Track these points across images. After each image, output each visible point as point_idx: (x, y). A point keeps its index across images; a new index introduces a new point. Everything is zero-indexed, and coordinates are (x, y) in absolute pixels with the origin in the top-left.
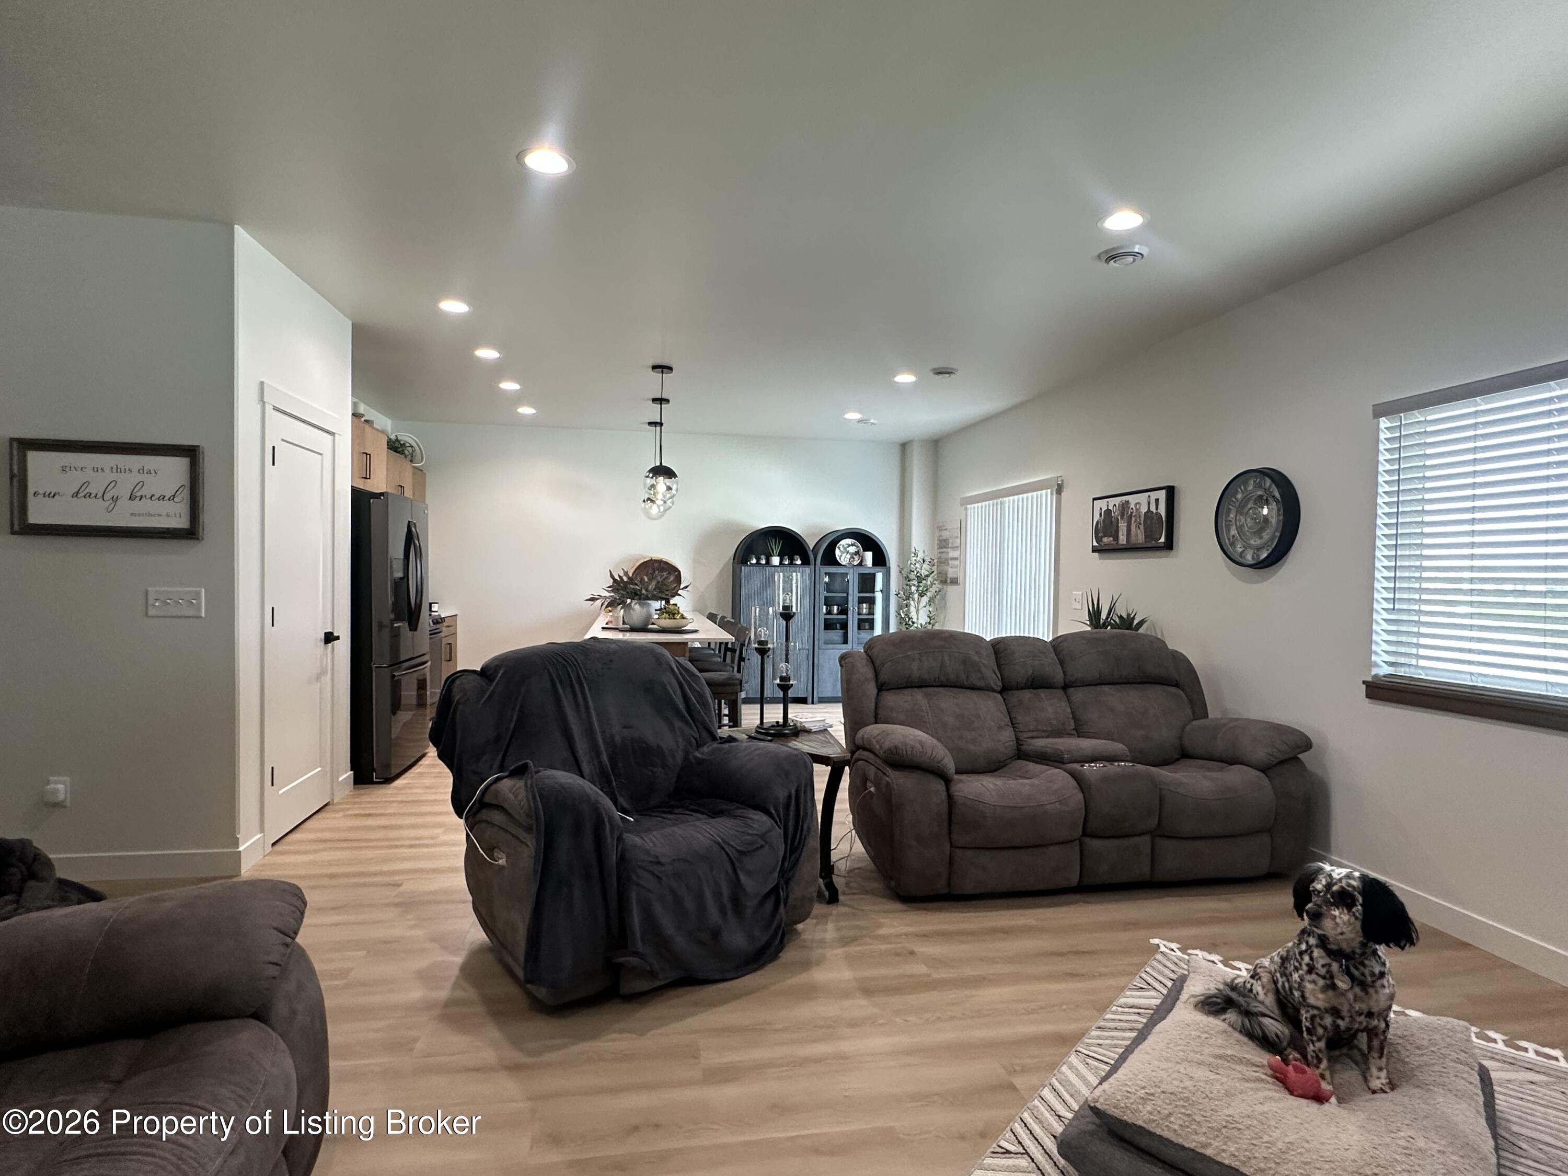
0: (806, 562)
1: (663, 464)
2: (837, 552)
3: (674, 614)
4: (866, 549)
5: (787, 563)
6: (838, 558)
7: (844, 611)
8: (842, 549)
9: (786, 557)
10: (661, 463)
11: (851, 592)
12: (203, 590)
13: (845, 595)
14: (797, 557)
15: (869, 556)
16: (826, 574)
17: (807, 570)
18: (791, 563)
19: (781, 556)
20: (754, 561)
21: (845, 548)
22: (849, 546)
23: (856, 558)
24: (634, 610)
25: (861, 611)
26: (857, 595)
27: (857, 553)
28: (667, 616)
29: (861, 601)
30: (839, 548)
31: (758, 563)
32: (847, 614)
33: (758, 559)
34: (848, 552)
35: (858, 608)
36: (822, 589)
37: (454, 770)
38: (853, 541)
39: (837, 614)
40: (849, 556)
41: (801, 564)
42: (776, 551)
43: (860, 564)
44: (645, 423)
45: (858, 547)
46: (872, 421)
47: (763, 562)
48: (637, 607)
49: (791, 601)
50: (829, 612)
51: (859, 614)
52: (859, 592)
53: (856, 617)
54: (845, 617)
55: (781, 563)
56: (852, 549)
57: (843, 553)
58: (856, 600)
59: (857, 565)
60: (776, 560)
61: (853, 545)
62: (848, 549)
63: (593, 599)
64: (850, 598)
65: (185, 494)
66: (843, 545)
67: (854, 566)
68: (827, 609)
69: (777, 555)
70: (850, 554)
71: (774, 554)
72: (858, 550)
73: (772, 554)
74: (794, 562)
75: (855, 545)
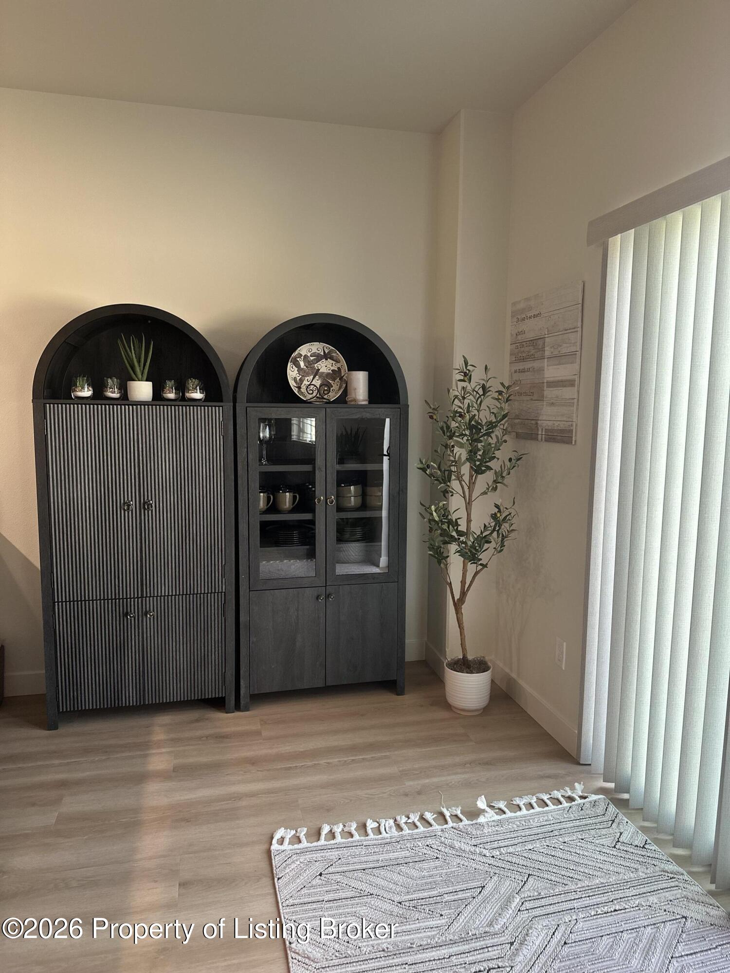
0: (214, 395)
4: (354, 365)
5: (169, 395)
7: (305, 502)
8: (302, 364)
9: (168, 382)
11: (320, 461)
13: (307, 468)
16: (262, 420)
17: (217, 413)
18: (181, 397)
19: (158, 380)
22: (319, 358)
26: (334, 467)
29: (344, 479)
30: (295, 362)
31: (99, 397)
32: (312, 510)
34: (317, 373)
35: (338, 496)
36: (253, 456)
39: (293, 511)
40: (317, 382)
41: (207, 399)
42: (142, 367)
43: (343, 399)
47: (111, 393)
50: (273, 508)
51: (340, 509)
52: (338, 462)
53: (334, 516)
54: (307, 516)
56: (325, 367)
58: (332, 478)
59: (336, 401)
60: (143, 389)
61: (326, 356)
64: (319, 476)
66: (306, 356)
67: (329, 402)
68: (269, 499)
69: (145, 377)
70: (322, 376)
71: (136, 376)
72: (339, 368)
73: (134, 376)
74: (188, 395)
75: (332, 358)
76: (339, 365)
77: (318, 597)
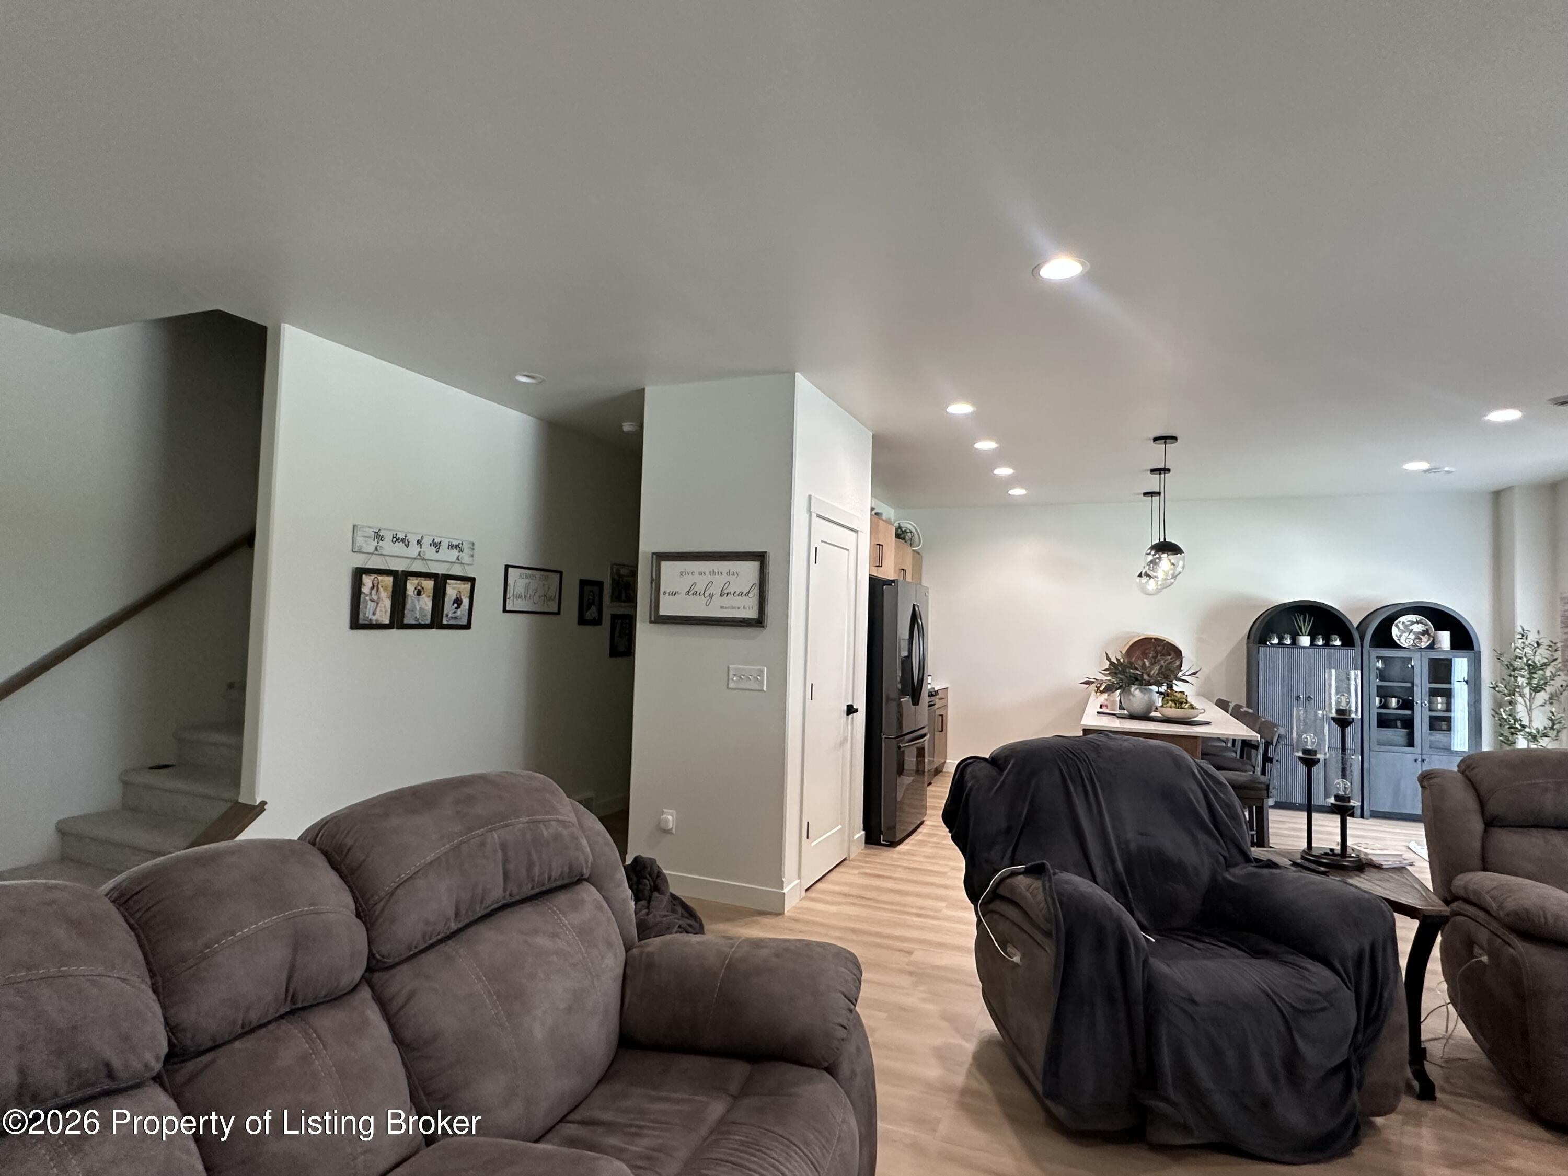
0: (1348, 643)
1: (1167, 540)
2: (1395, 631)
3: (1182, 703)
4: (1438, 628)
5: (1320, 643)
6: (1396, 639)
7: (1407, 704)
8: (1402, 627)
9: (1320, 636)
10: (1165, 539)
11: (1417, 681)
12: (765, 669)
13: (1409, 685)
14: (1334, 637)
15: (1445, 638)
16: (1378, 658)
17: (1351, 652)
18: (1327, 644)
19: (1313, 636)
20: (1276, 641)
21: (1406, 627)
22: (1412, 623)
23: (1424, 639)
24: (1134, 696)
25: (1434, 706)
26: (1427, 686)
27: (1425, 632)
28: (1173, 705)
29: (1434, 693)
30: (1397, 626)
31: (1281, 644)
32: (1412, 709)
33: (1281, 638)
34: (1411, 632)
35: (1430, 703)
36: (1373, 675)
37: (967, 856)
38: (1419, 618)
39: (1397, 709)
40: (1412, 636)
41: (1342, 645)
42: (1306, 628)
43: (1431, 647)
44: (1139, 494)
45: (1426, 625)
46: (1447, 469)
47: (1288, 642)
48: (1137, 693)
49: (1348, 703)
50: (1384, 706)
51: (1431, 710)
52: (1430, 683)
53: (1427, 714)
54: (1409, 712)
55: (1312, 643)
56: (1418, 628)
57: (1403, 632)
58: (1426, 691)
59: (1426, 648)
60: (1305, 640)
61: (1417, 622)
62: (1411, 628)
63: (1088, 683)
64: (1417, 690)
65: (756, 591)
66: (1403, 623)
67: (1421, 648)
68: (1381, 701)
69: (1307, 634)
70: (1415, 633)
71: (1302, 633)
72: (1427, 629)
73: (1300, 634)
74: (1331, 643)
75: (1422, 623)
76: (1427, 627)
77: (1416, 761)
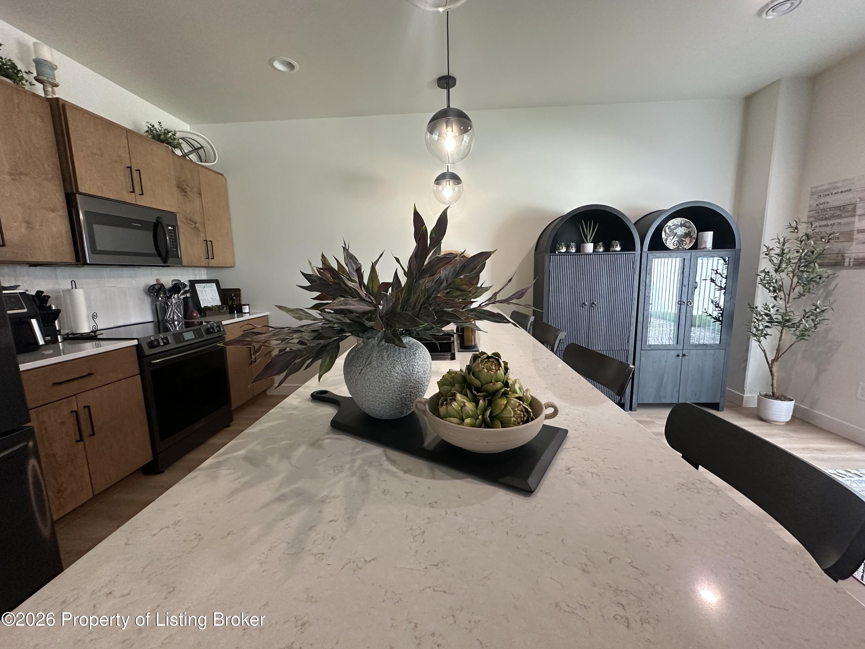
2: (664, 235)
5: (601, 250)
6: (664, 241)
9: (601, 244)
11: (685, 281)
14: (615, 242)
15: (707, 238)
20: (563, 250)
21: (672, 230)
22: (677, 226)
23: (687, 240)
26: (693, 285)
27: (688, 235)
31: (567, 252)
33: (568, 247)
38: (684, 220)
40: (676, 239)
41: (621, 250)
43: (695, 248)
45: (688, 227)
47: (573, 250)
53: (691, 312)
55: (595, 250)
56: (681, 231)
57: (670, 236)
60: (589, 247)
61: (681, 225)
62: (677, 231)
66: (670, 226)
69: (591, 241)
72: (689, 232)
73: (585, 241)
74: (612, 249)
75: (685, 226)
77: (678, 356)
